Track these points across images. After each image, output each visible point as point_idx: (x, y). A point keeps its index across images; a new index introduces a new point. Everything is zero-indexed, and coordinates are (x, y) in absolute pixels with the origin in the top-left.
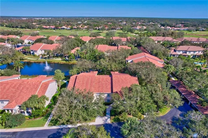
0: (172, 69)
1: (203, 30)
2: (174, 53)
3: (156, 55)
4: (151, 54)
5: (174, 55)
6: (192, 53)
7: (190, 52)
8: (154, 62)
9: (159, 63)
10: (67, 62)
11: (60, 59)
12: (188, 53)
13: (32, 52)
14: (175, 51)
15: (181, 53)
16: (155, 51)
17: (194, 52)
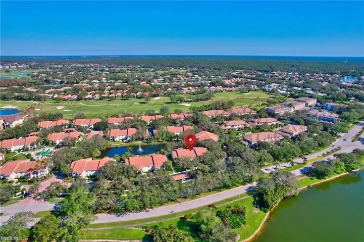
0: (223, 141)
1: (256, 90)
2: (225, 128)
3: (212, 132)
4: (209, 131)
5: (225, 130)
6: (237, 126)
7: (236, 126)
8: (211, 137)
9: (215, 138)
10: (149, 144)
11: (140, 142)
12: (235, 127)
13: (111, 139)
14: (225, 126)
15: (230, 127)
16: (211, 130)
17: (239, 125)
